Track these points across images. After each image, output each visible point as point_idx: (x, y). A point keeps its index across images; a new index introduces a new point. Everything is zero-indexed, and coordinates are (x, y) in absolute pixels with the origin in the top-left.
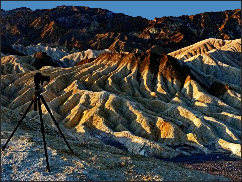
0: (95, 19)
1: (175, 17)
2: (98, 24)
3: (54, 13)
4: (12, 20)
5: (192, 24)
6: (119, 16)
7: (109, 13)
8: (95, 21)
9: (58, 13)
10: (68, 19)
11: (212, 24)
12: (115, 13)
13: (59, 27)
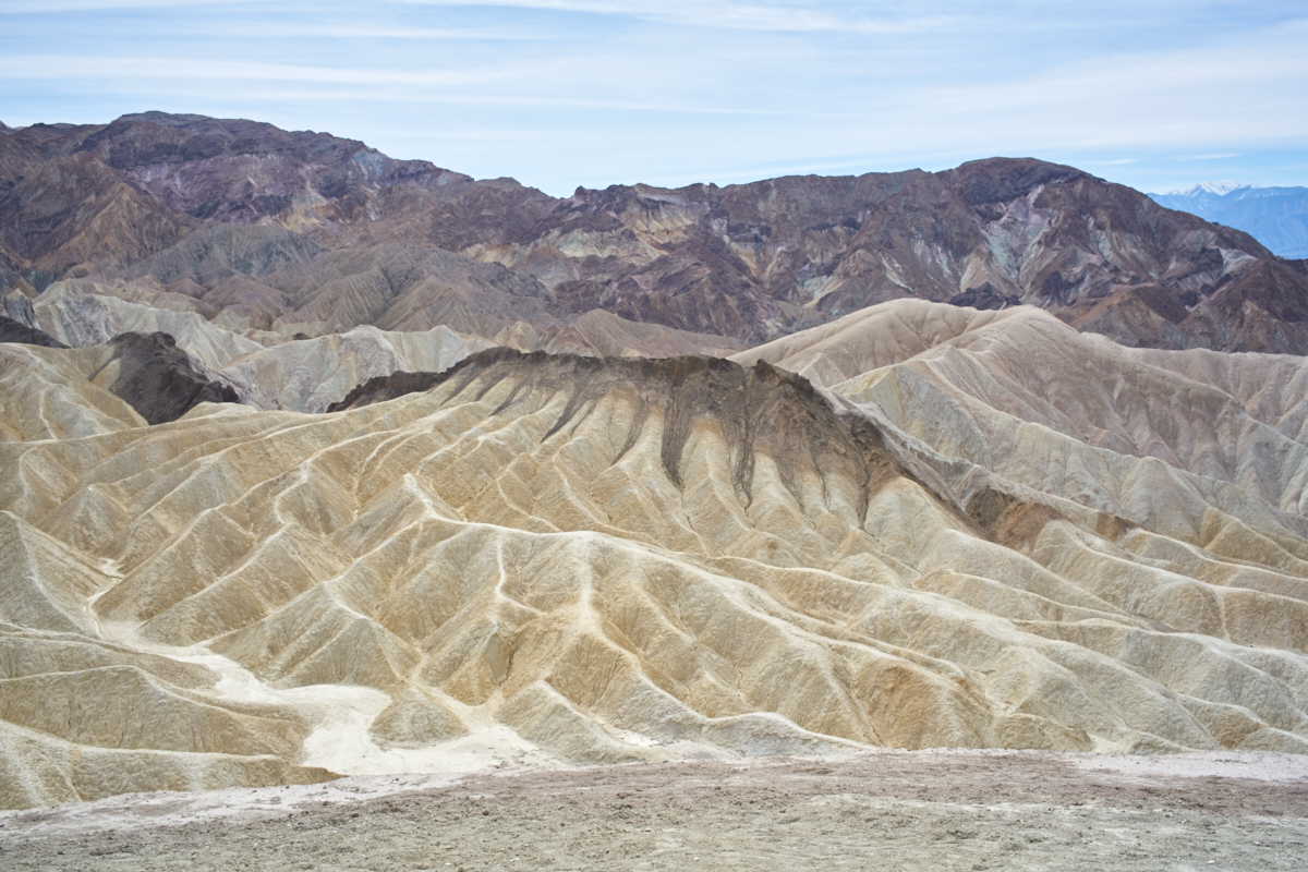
0: (309, 183)
1: (663, 190)
2: (325, 202)
3: (117, 145)
5: (734, 222)
6: (411, 169)
7: (369, 157)
8: (309, 189)
9: (137, 145)
10: (183, 173)
11: (814, 224)
12: (394, 157)
13: (147, 211)
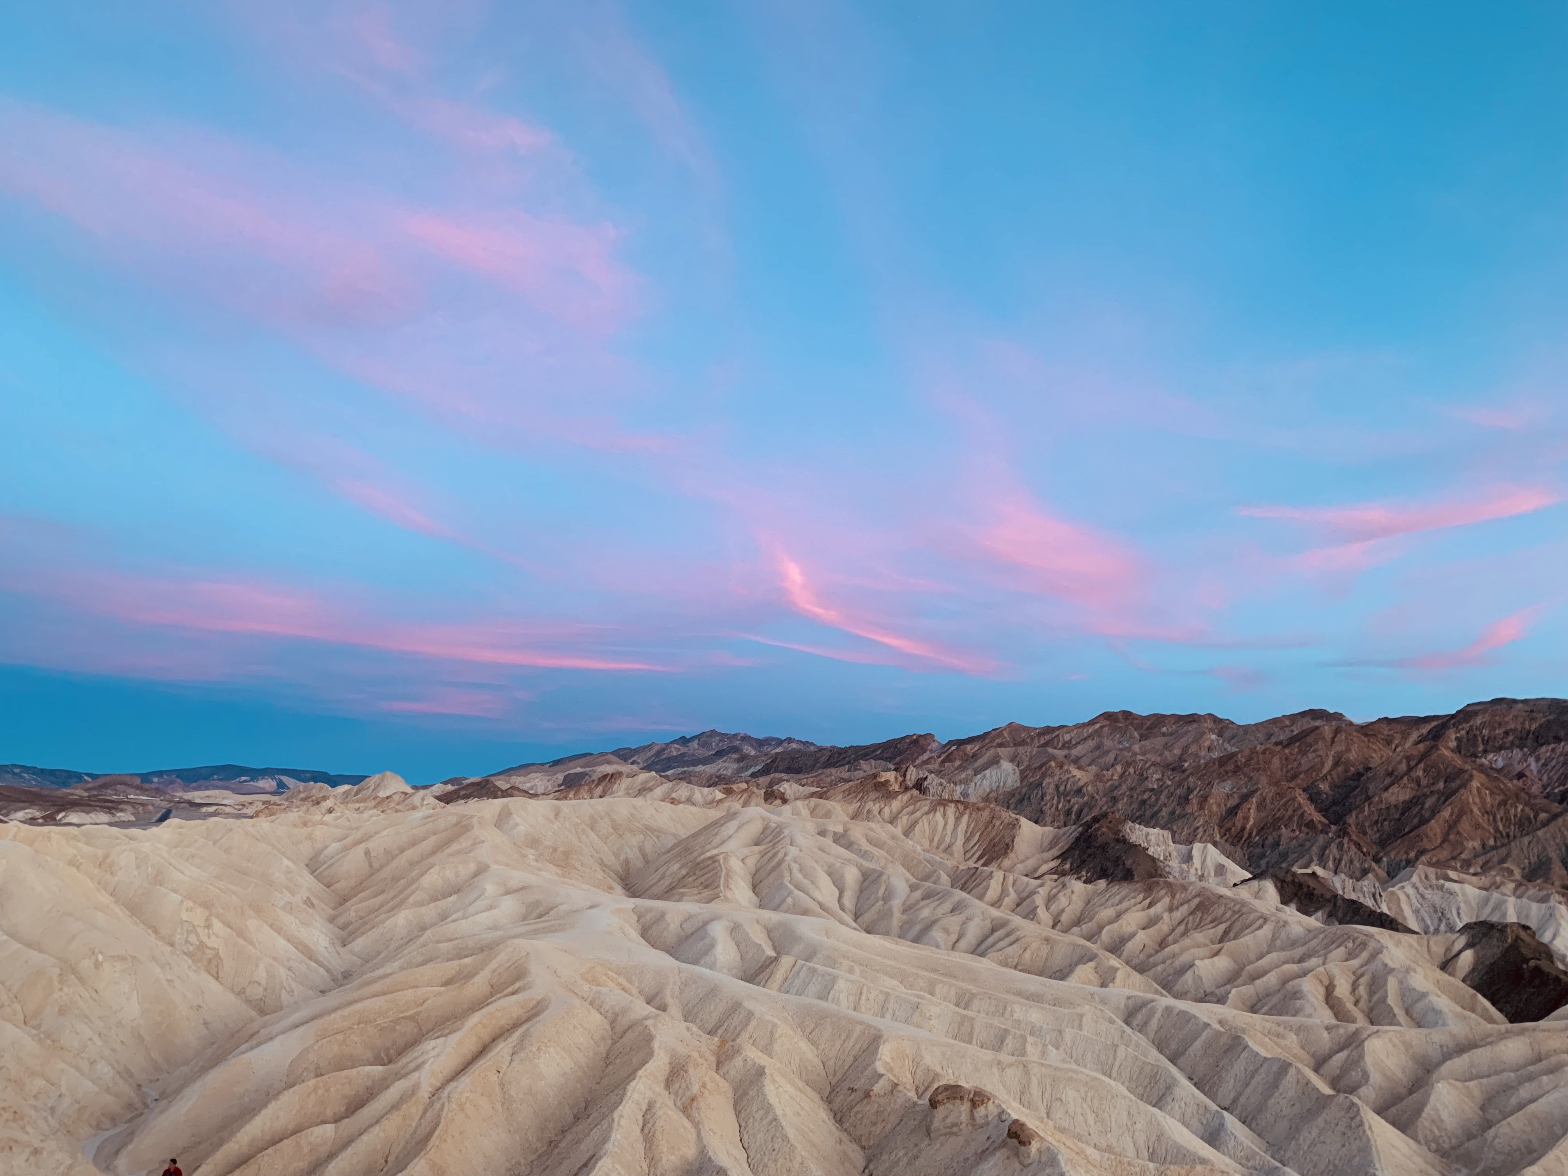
3: (1463, 733)
4: (1276, 762)
9: (1485, 732)
10: (1538, 759)
13: (1499, 798)
